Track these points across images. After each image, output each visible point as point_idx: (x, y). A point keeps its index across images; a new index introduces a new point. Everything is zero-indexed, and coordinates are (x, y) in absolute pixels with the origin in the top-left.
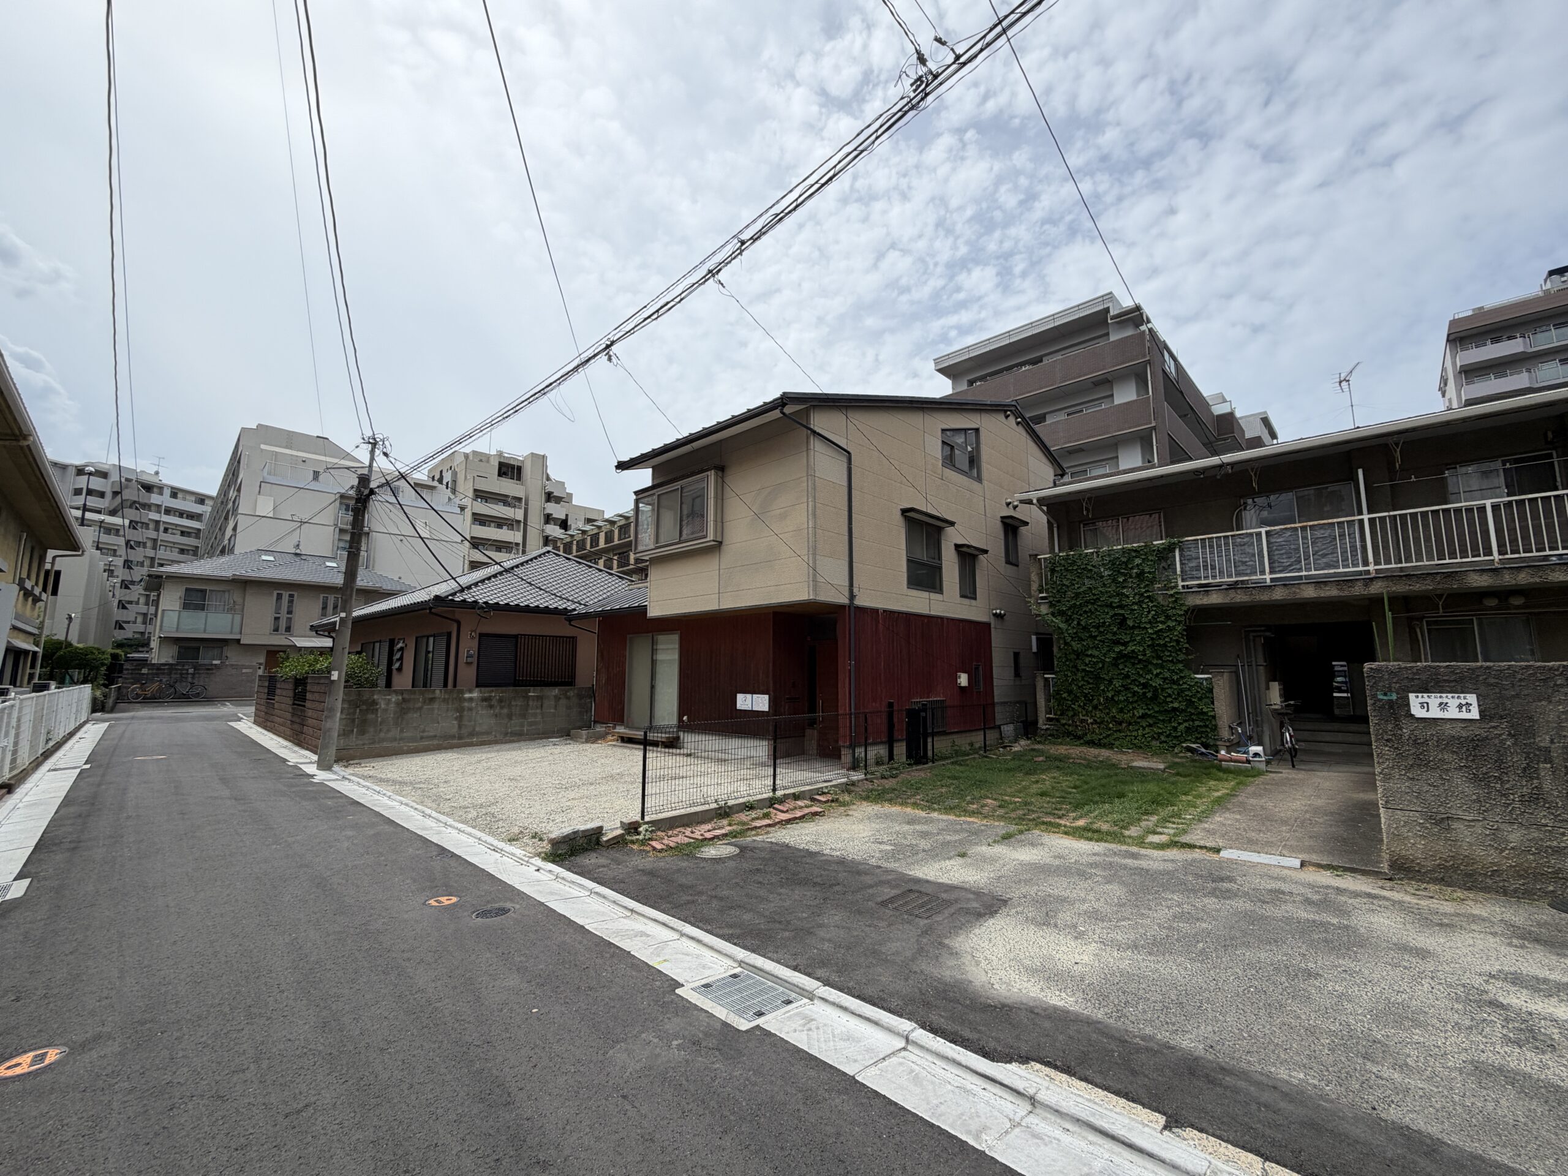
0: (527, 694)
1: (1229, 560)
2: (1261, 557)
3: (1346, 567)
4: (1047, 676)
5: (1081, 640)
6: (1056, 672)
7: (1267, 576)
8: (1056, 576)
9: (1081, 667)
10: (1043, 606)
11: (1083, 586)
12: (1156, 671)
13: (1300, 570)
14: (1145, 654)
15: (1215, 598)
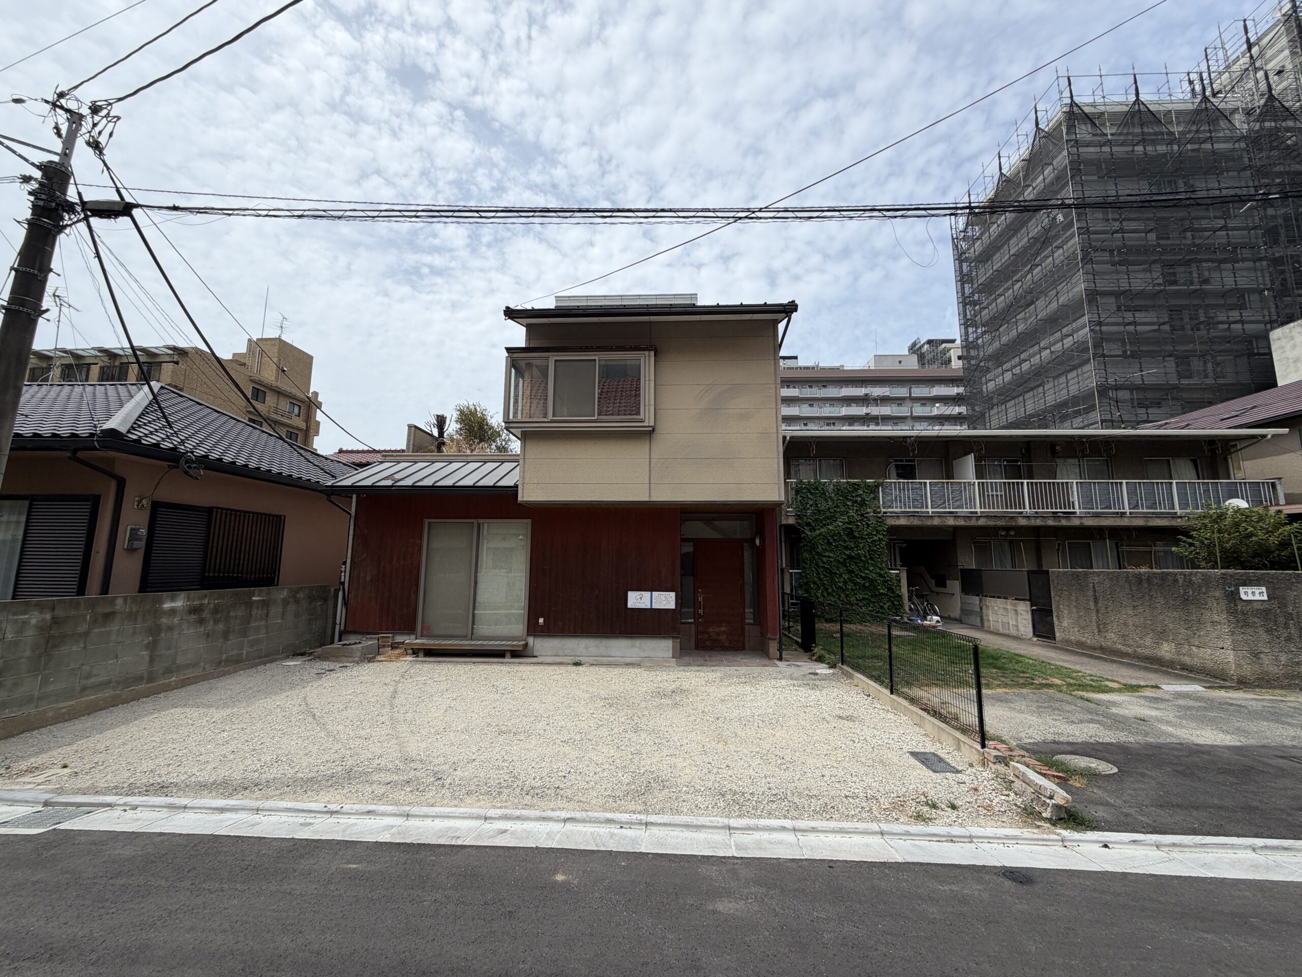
0: (250, 598)
1: (909, 497)
2: (926, 498)
3: (966, 508)
4: (791, 571)
5: (822, 545)
6: (804, 568)
7: (930, 510)
8: (801, 496)
9: (821, 564)
10: (790, 518)
11: (823, 506)
12: (871, 568)
13: (945, 508)
14: (865, 557)
15: (902, 522)
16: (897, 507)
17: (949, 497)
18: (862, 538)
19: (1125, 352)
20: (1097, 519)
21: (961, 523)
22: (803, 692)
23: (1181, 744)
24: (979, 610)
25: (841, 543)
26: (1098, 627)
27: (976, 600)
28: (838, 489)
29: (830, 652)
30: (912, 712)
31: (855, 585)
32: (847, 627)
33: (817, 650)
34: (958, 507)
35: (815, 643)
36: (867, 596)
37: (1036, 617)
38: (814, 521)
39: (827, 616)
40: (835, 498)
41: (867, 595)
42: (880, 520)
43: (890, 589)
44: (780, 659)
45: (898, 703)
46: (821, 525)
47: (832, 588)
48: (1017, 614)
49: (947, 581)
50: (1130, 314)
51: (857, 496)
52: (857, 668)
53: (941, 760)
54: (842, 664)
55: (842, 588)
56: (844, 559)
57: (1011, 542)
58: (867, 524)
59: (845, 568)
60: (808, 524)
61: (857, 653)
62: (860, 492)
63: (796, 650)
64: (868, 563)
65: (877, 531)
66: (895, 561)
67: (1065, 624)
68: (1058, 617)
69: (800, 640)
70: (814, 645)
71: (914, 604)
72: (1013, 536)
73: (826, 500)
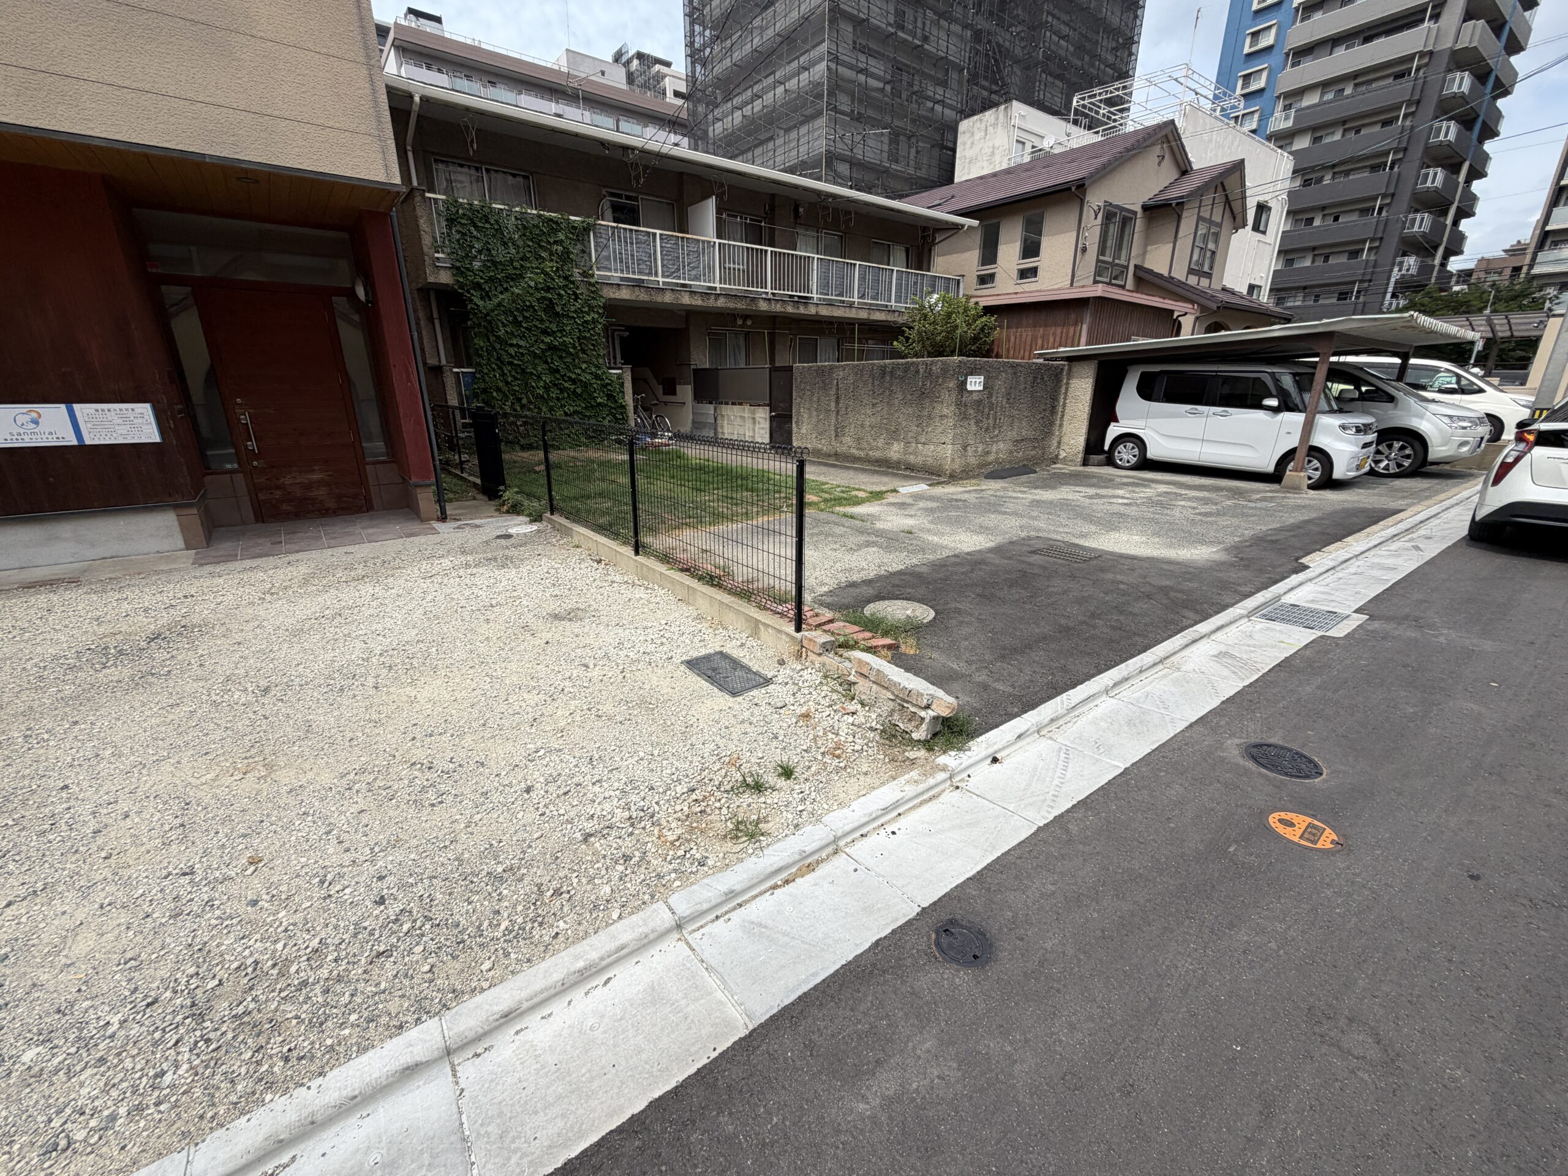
1: (632, 255)
2: (655, 259)
3: (705, 281)
4: (455, 370)
5: (504, 326)
6: (479, 364)
7: (661, 279)
8: (458, 232)
9: (506, 359)
10: (442, 272)
11: (501, 254)
12: (584, 366)
13: (679, 278)
14: (574, 348)
15: (625, 294)
16: (616, 270)
17: (683, 262)
18: (568, 316)
19: (853, 111)
20: (830, 308)
21: (698, 302)
22: (485, 576)
23: (955, 556)
24: (713, 421)
25: (537, 323)
26: (836, 431)
27: (710, 409)
28: (524, 227)
29: (530, 496)
30: (673, 581)
31: (562, 392)
32: (554, 456)
33: (509, 495)
34: (697, 278)
35: (503, 483)
36: (579, 409)
37: (774, 424)
38: (486, 282)
39: (523, 441)
40: (520, 243)
41: (580, 406)
42: (593, 289)
43: (610, 397)
44: (443, 518)
45: (649, 568)
46: (500, 289)
47: (528, 398)
48: (754, 423)
49: (678, 387)
50: (862, 58)
51: (555, 242)
52: (576, 517)
53: (736, 664)
54: (552, 514)
55: (542, 397)
56: (543, 351)
57: (747, 334)
58: (575, 294)
59: (545, 366)
60: (477, 285)
61: (573, 492)
62: (561, 236)
63: (474, 499)
64: (579, 358)
65: (589, 306)
66: (615, 358)
67: (804, 431)
68: (797, 423)
69: (478, 481)
70: (502, 488)
71: (639, 416)
72: (750, 327)
73: (505, 244)
